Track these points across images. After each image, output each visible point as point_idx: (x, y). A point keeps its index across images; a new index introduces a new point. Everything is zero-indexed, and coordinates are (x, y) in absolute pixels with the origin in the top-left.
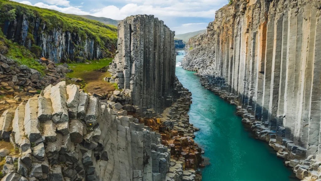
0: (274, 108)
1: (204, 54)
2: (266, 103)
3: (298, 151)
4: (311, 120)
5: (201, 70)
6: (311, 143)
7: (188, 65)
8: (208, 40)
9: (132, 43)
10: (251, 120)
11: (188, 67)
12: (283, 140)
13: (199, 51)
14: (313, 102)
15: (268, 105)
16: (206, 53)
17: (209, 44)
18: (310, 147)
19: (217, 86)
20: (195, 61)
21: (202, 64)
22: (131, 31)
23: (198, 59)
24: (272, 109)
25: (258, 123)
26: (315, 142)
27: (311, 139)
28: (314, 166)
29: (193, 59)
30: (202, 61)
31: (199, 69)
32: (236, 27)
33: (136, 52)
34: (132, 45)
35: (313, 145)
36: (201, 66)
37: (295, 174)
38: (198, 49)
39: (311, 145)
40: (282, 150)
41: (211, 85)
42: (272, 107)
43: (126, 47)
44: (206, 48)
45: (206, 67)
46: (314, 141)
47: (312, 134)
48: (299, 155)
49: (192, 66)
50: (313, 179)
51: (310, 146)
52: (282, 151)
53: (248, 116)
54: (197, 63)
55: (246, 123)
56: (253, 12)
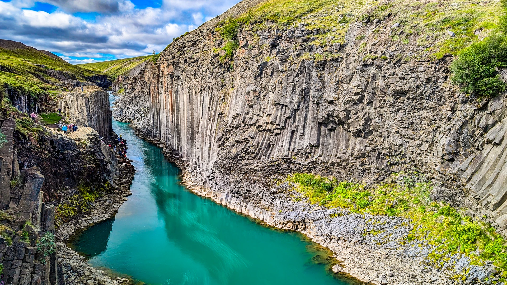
1: (138, 103)
5: (136, 121)
7: (120, 116)
8: (142, 88)
9: (90, 108)
11: (120, 118)
13: (132, 99)
16: (140, 102)
17: (143, 92)
19: (150, 135)
20: (128, 111)
21: (137, 114)
22: (89, 102)
23: (131, 109)
29: (126, 108)
30: (137, 111)
31: (133, 119)
32: (160, 85)
33: (93, 113)
34: (90, 109)
36: (136, 116)
38: (131, 97)
41: (145, 135)
43: (87, 110)
44: (140, 96)
45: (142, 117)
49: (125, 116)
54: (131, 114)
56: (167, 79)
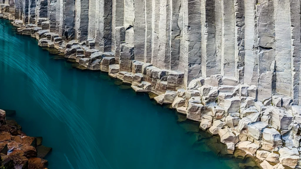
0: (108, 18)
2: (84, 11)
3: (172, 78)
4: (190, 29)
6: (191, 63)
10: (56, 40)
12: (134, 64)
14: (191, 3)
15: (87, 14)
18: (191, 68)
24: (105, 19)
25: (74, 44)
26: (197, 60)
27: (191, 56)
28: (213, 96)
35: (194, 64)
37: (186, 115)
39: (192, 65)
40: (140, 80)
42: (104, 16)
46: (196, 58)
47: (192, 48)
48: (173, 83)
50: (218, 115)
51: (190, 66)
52: (140, 82)
53: (47, 34)
55: (47, 47)
